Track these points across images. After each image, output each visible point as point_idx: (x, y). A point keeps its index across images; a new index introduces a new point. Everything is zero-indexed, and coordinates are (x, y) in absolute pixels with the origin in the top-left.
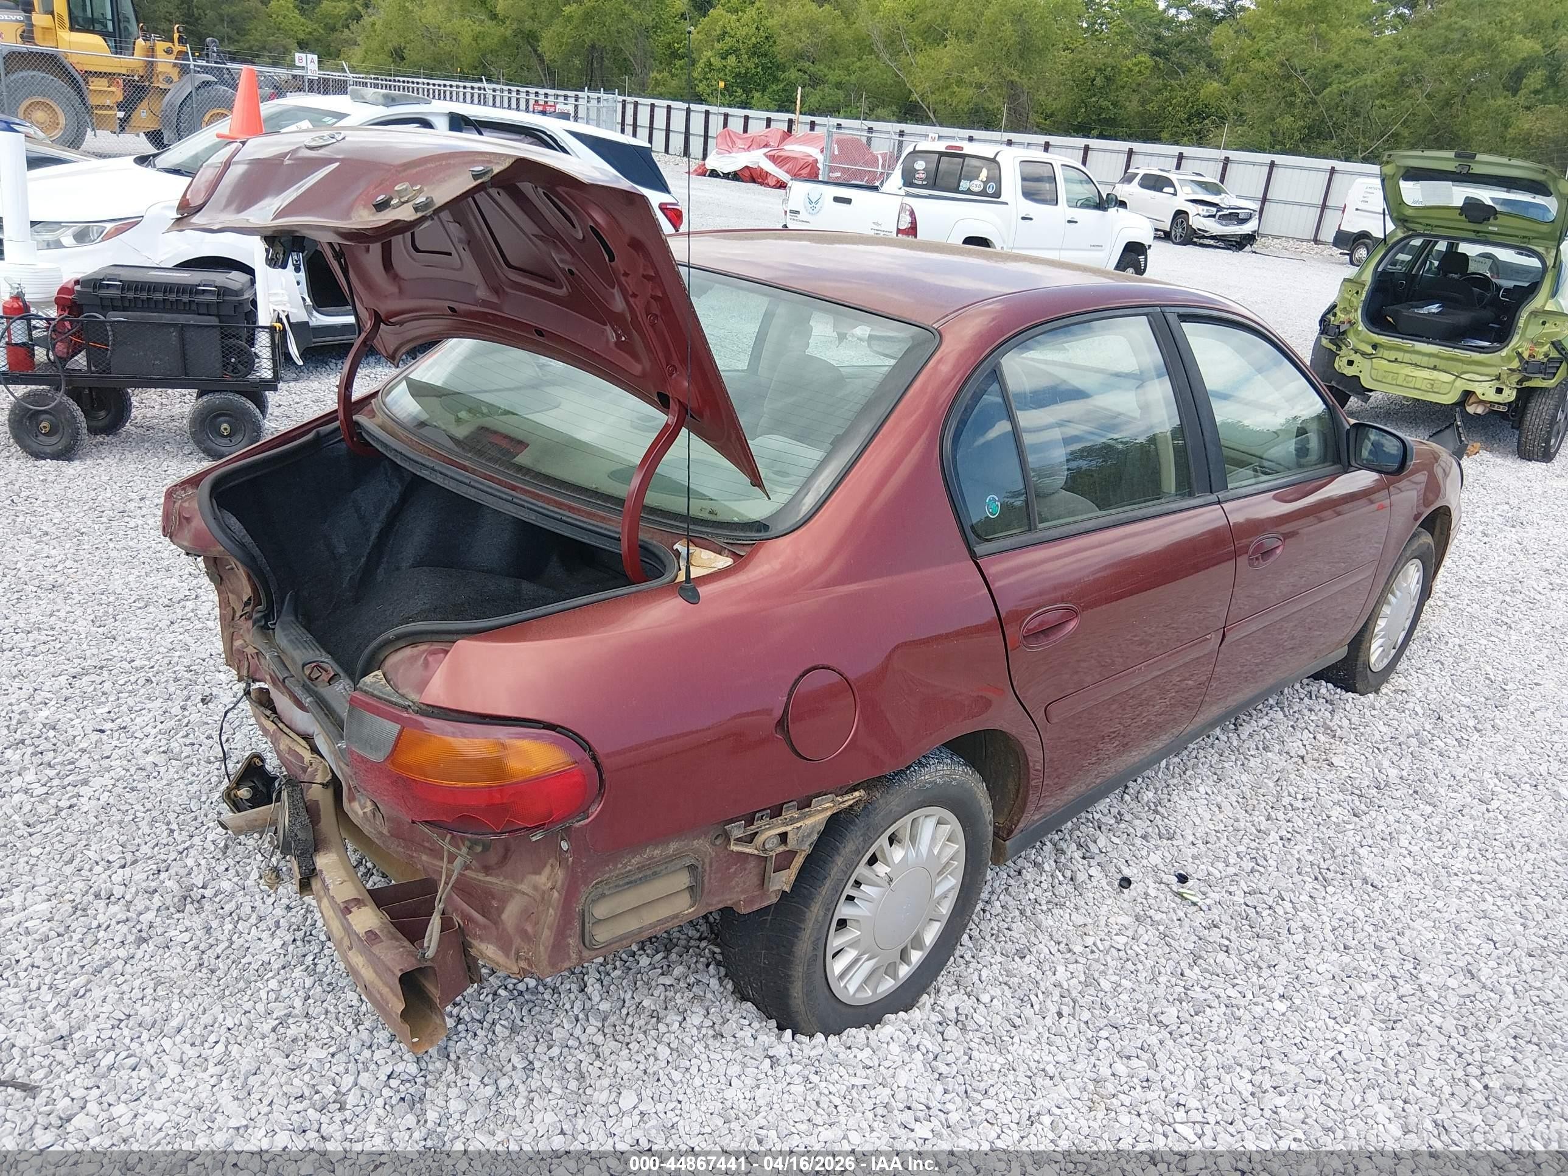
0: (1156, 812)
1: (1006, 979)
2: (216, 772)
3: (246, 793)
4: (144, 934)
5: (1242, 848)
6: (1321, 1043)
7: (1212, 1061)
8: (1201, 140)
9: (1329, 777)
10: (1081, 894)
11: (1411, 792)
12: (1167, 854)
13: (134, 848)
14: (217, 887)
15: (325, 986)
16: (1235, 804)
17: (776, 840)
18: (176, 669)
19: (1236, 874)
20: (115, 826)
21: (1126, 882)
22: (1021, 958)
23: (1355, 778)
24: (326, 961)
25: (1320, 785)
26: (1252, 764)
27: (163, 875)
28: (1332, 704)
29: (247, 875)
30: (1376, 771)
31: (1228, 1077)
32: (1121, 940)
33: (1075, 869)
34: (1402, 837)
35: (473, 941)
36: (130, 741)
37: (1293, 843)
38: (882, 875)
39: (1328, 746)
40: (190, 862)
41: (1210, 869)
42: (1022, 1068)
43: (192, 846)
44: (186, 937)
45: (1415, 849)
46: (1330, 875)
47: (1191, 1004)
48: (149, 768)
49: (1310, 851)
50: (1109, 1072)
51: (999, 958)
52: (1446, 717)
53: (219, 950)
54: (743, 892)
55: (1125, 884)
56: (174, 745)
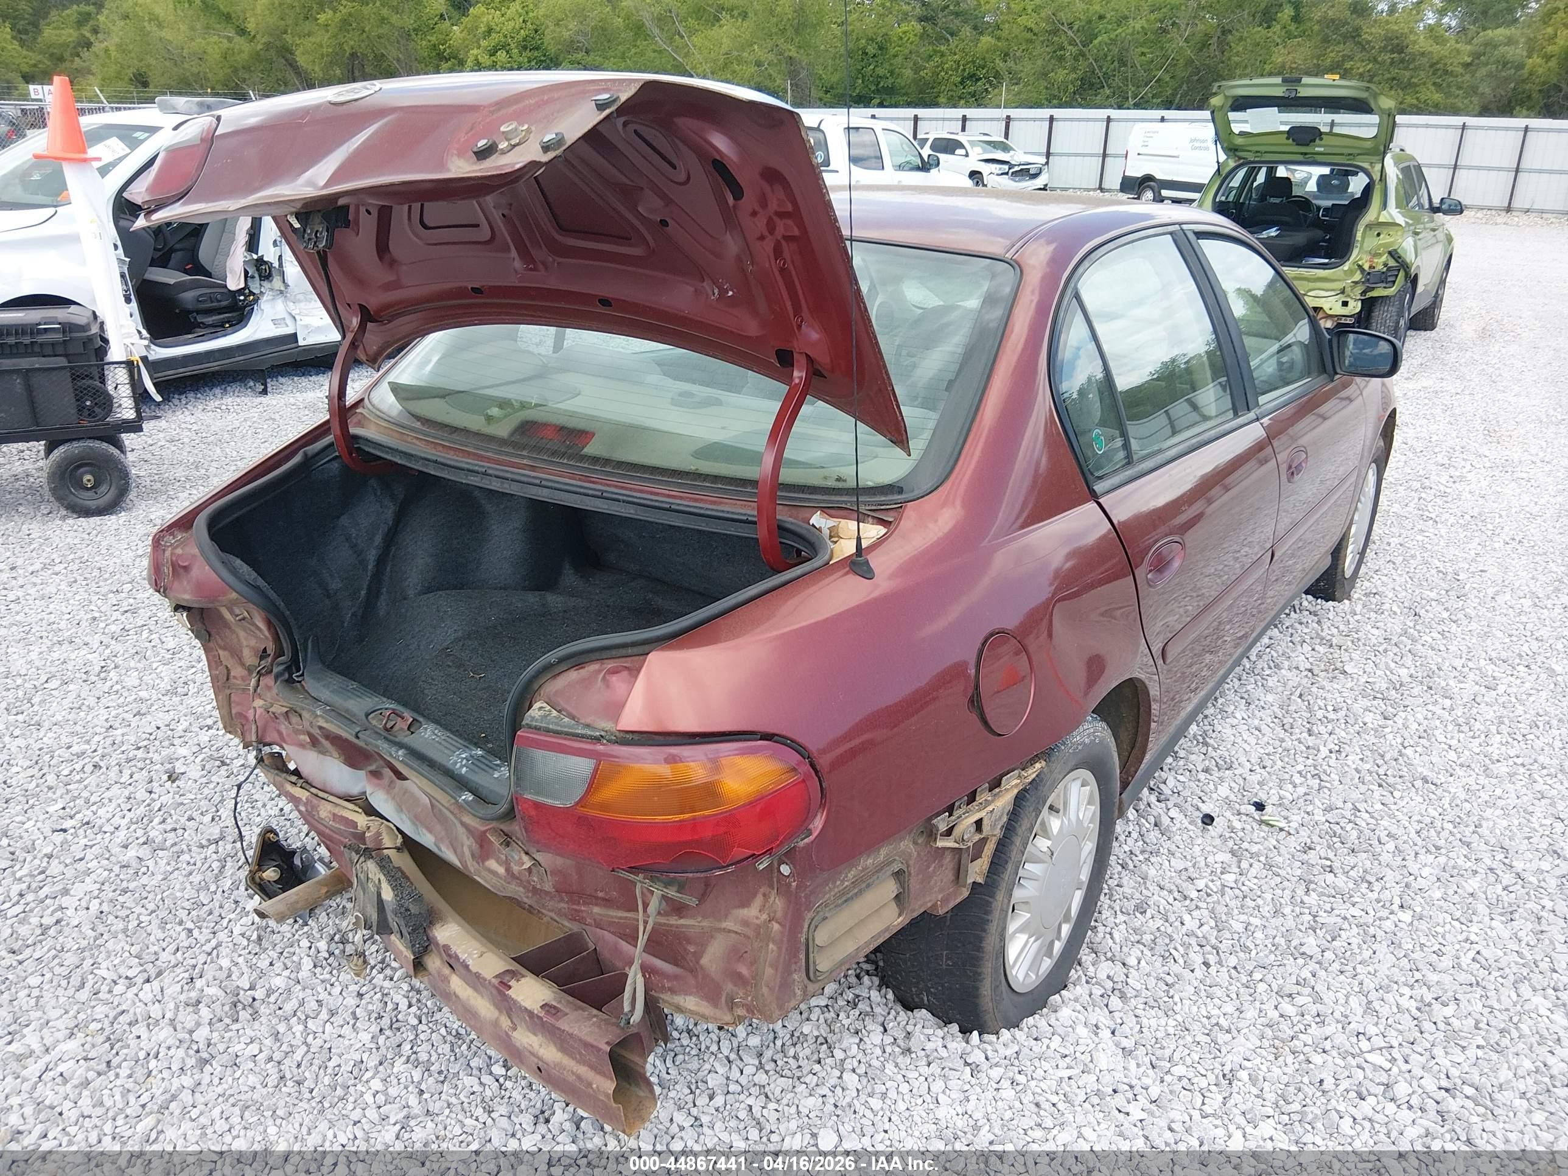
0: (1206, 744)
1: (1138, 938)
2: (214, 856)
3: (273, 874)
4: (205, 1055)
5: (1300, 767)
6: (1457, 947)
7: (1369, 985)
8: (978, 100)
9: (1349, 685)
10: (1169, 839)
11: (1425, 688)
12: (1233, 785)
13: (153, 958)
14: (267, 986)
15: (436, 1075)
16: (1272, 725)
17: (973, 829)
18: (123, 748)
19: (1306, 794)
20: (120, 936)
21: (1208, 819)
22: (1141, 913)
23: (1374, 683)
24: (426, 1046)
25: (1344, 694)
26: (1270, 684)
27: (199, 983)
28: (1316, 615)
29: (299, 967)
30: (1388, 673)
31: (1390, 995)
32: (1229, 878)
33: (1156, 814)
34: (1436, 732)
35: (662, 996)
36: (99, 836)
37: (1344, 754)
38: (1045, 849)
39: (1330, 657)
40: (225, 963)
41: (1282, 792)
42: (1196, 1027)
43: (219, 945)
44: (254, 1049)
45: (1454, 742)
46: (1391, 780)
47: (1324, 930)
48: (134, 864)
49: (1362, 760)
50: (1276, 1014)
51: (1121, 918)
52: (1422, 612)
53: (298, 1056)
54: (940, 891)
55: (1208, 821)
56: (152, 834)
